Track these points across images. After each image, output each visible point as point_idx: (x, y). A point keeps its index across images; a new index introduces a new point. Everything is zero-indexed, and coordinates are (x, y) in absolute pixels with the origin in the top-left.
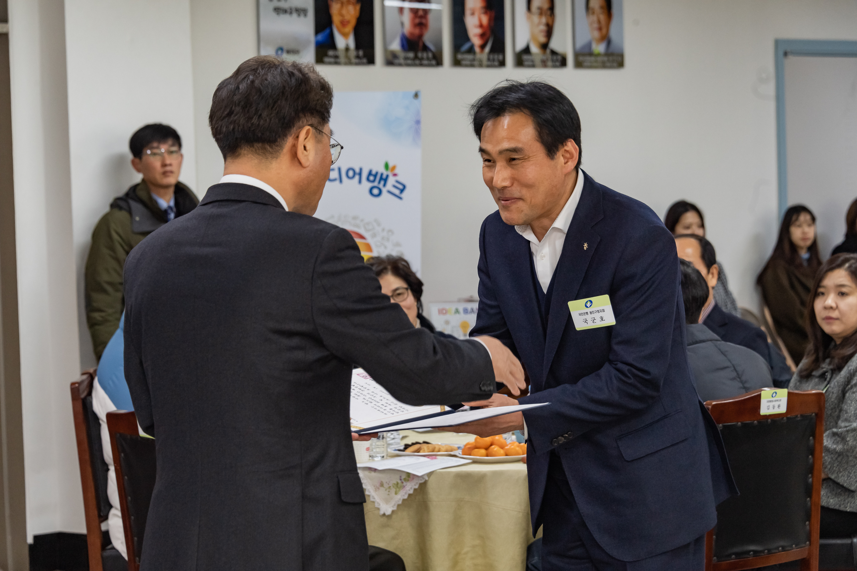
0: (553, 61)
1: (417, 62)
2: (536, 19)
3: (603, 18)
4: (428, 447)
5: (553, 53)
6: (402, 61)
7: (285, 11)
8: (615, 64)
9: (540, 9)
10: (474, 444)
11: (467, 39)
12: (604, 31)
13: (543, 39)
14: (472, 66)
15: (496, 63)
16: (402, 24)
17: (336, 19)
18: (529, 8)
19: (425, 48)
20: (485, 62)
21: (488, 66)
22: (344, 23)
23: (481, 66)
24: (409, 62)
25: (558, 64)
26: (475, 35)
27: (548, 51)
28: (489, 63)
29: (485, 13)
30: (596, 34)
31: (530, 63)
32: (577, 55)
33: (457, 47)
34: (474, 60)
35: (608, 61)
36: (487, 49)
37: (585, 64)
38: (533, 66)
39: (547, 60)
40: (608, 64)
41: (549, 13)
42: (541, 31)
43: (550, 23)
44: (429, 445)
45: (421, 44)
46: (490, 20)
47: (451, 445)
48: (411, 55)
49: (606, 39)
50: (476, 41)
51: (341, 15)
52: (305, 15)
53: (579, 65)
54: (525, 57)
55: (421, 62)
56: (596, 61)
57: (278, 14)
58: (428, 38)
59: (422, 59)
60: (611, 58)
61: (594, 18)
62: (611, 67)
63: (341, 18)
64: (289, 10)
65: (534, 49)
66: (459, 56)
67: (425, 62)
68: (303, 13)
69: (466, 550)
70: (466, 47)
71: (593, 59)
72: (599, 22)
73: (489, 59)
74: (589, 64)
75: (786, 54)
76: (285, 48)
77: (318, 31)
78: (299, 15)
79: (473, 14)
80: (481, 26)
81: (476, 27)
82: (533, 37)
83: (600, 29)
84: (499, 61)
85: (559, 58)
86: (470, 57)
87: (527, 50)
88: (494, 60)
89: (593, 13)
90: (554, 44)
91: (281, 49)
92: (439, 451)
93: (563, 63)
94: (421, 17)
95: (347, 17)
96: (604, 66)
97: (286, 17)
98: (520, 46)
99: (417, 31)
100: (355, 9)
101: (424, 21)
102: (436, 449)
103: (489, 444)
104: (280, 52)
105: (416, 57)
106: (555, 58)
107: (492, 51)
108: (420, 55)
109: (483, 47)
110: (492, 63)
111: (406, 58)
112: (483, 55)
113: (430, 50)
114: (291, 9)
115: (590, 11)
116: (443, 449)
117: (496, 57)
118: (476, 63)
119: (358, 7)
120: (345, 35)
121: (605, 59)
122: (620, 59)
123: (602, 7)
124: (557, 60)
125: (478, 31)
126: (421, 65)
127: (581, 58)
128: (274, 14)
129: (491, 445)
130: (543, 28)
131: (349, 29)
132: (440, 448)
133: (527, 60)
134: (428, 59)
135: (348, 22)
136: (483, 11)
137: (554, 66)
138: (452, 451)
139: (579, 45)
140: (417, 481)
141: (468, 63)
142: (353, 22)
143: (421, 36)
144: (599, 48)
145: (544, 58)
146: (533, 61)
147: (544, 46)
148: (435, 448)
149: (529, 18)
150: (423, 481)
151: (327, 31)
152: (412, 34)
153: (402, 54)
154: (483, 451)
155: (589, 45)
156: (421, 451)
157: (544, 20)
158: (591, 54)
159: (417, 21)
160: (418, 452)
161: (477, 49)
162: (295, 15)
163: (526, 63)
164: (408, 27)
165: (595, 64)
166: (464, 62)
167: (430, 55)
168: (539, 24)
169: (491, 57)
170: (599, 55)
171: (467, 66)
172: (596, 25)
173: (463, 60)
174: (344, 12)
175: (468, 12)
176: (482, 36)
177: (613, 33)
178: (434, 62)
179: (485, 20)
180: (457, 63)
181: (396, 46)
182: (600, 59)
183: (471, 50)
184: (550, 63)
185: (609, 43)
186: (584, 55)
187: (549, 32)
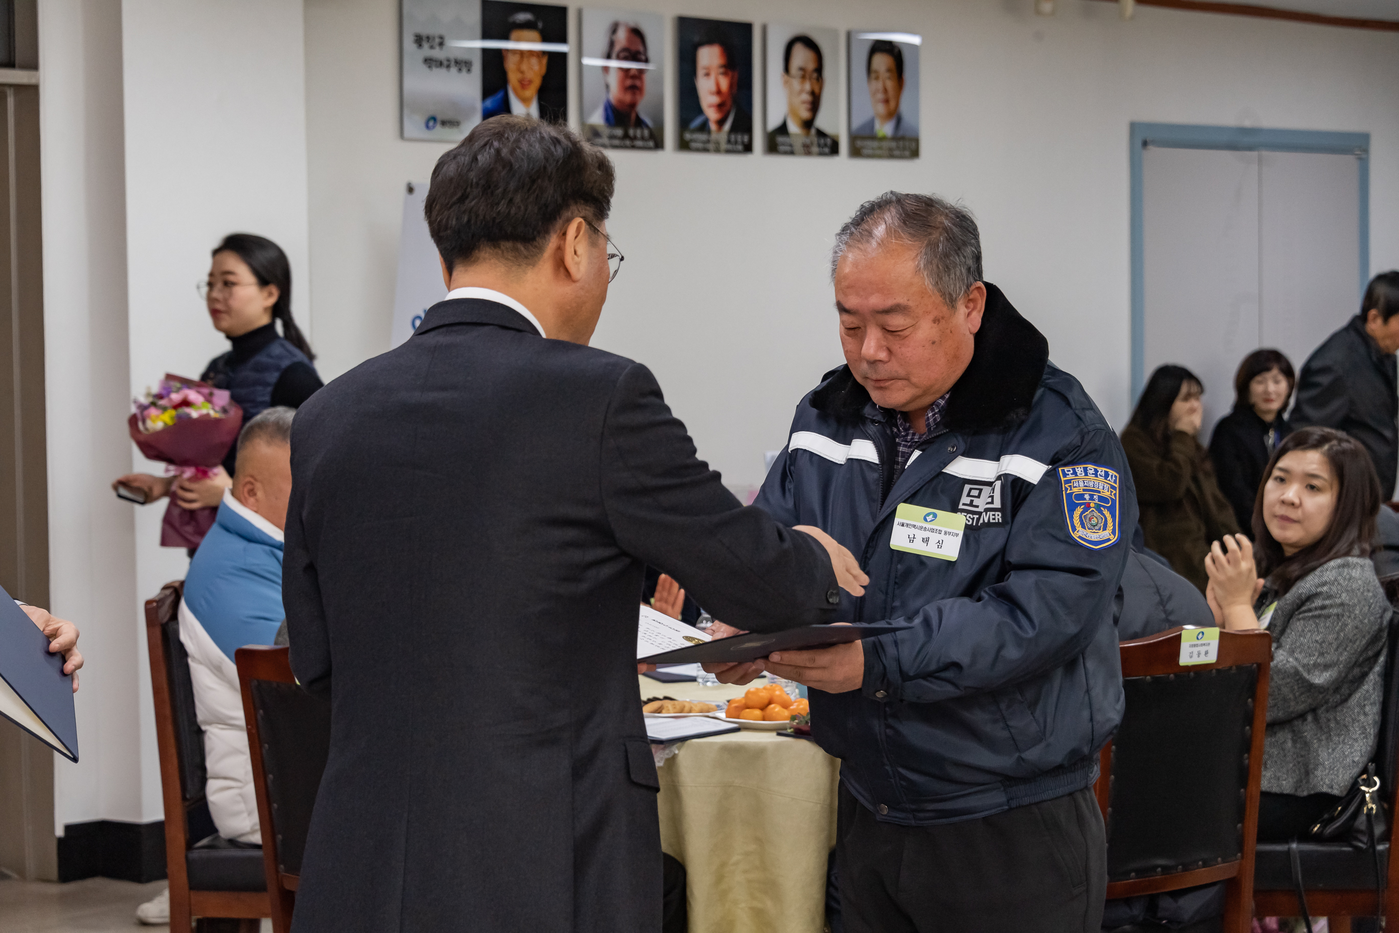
0: (819, 145)
1: (628, 142)
2: (796, 84)
3: (890, 84)
4: (674, 705)
5: (821, 134)
6: (605, 141)
7: (440, 64)
8: (907, 153)
9: (802, 69)
10: (744, 701)
11: (700, 111)
12: (892, 104)
13: (805, 114)
14: (705, 150)
15: (740, 147)
16: (607, 87)
17: (513, 77)
18: (787, 69)
19: (639, 123)
20: (724, 146)
21: (728, 151)
22: (524, 84)
23: (717, 150)
24: (616, 142)
25: (827, 150)
26: (710, 106)
27: (813, 131)
28: (730, 147)
29: (725, 74)
30: (881, 109)
31: (788, 148)
32: (854, 138)
33: (683, 123)
34: (708, 141)
35: (898, 148)
36: (727, 126)
37: (865, 151)
38: (792, 153)
39: (812, 143)
40: (897, 153)
41: (815, 75)
42: (804, 102)
43: (817, 91)
44: (675, 702)
45: (633, 116)
46: (731, 86)
47: (707, 703)
48: (619, 132)
49: (895, 115)
50: (712, 115)
51: (522, 72)
52: (469, 71)
53: (856, 152)
54: (780, 139)
55: (633, 142)
56: (880, 148)
57: (430, 67)
58: (643, 110)
59: (635, 138)
60: (901, 143)
61: (879, 85)
62: (901, 157)
63: (519, 76)
64: (445, 63)
65: (794, 128)
66: (688, 136)
67: (639, 143)
68: (466, 66)
69: (735, 858)
70: (697, 122)
71: (875, 144)
72: (885, 91)
73: (729, 141)
74: (870, 152)
75: (1145, 144)
76: (439, 118)
77: (487, 92)
78: (460, 70)
79: (707, 75)
80: (719, 92)
81: (712, 94)
82: (793, 111)
83: (887, 101)
84: (743, 143)
85: (829, 141)
86: (702, 137)
87: (783, 129)
88: (736, 143)
89: (877, 78)
90: (822, 122)
91: (434, 119)
92: (690, 712)
93: (834, 149)
94: (634, 77)
95: (529, 75)
96: (891, 156)
97: (443, 71)
98: (774, 122)
99: (628, 98)
100: (540, 62)
101: (638, 83)
102: (687, 709)
103: (766, 701)
104: (431, 123)
105: (626, 136)
106: (822, 141)
107: (733, 129)
108: (631, 132)
109: (721, 123)
110: (734, 147)
111: (612, 137)
112: (721, 135)
113: (647, 126)
114: (448, 60)
115: (873, 75)
116: (697, 709)
117: (739, 138)
118: (711, 146)
119: (545, 61)
120: (525, 101)
121: (893, 144)
122: (914, 144)
123: (889, 70)
124: (826, 145)
125: (715, 100)
126: (633, 147)
127: (859, 143)
128: (424, 68)
129: (770, 703)
130: (806, 97)
131: (531, 91)
132: (691, 708)
133: (783, 144)
134: (643, 138)
135: (530, 82)
136: (722, 70)
137: (821, 154)
138: (709, 712)
139: (856, 124)
140: (662, 756)
141: (700, 145)
142: (537, 83)
143: (633, 105)
144: (885, 129)
145: (808, 141)
146: (791, 145)
147: (808, 124)
148: (684, 707)
149: (786, 83)
150: (670, 756)
151: (500, 95)
152: (620, 101)
153: (606, 131)
154: (758, 712)
155: (871, 124)
156: (664, 711)
157: (808, 86)
158: (873, 137)
159: (629, 82)
160: (659, 713)
161: (713, 127)
162: (454, 70)
163: (782, 148)
164: (615, 92)
165: (878, 152)
166: (693, 145)
167: (646, 132)
168: (801, 91)
169: (733, 137)
170: (884, 138)
171: (698, 150)
172: (880, 96)
173: (691, 141)
174: (524, 67)
175: (700, 72)
176: (720, 107)
177: (905, 108)
178: (651, 144)
179: (724, 83)
180: (684, 145)
181: (597, 118)
182: (885, 144)
183: (704, 127)
184: (815, 149)
185: (899, 121)
186: (864, 138)
187: (815, 104)
